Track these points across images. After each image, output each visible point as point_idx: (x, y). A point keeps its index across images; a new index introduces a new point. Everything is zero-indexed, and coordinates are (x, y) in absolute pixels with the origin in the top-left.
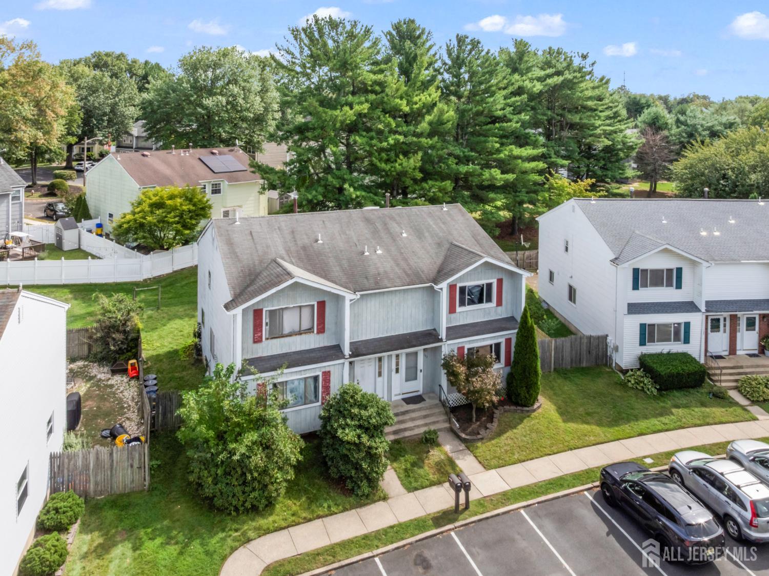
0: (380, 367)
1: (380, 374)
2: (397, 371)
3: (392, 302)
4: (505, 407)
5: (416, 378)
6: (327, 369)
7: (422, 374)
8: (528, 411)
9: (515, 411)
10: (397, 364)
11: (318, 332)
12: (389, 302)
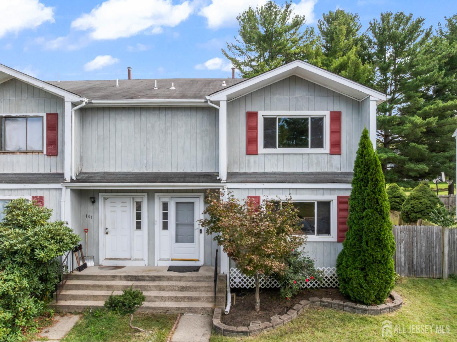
0: (139, 216)
1: (139, 226)
2: (165, 226)
3: (153, 126)
4: (324, 299)
5: (193, 241)
6: (39, 194)
7: (202, 235)
8: (365, 311)
9: (342, 307)
10: (165, 216)
11: (49, 154)
12: (149, 125)
